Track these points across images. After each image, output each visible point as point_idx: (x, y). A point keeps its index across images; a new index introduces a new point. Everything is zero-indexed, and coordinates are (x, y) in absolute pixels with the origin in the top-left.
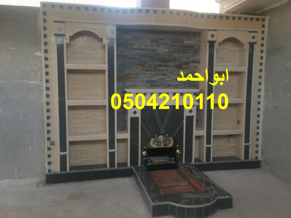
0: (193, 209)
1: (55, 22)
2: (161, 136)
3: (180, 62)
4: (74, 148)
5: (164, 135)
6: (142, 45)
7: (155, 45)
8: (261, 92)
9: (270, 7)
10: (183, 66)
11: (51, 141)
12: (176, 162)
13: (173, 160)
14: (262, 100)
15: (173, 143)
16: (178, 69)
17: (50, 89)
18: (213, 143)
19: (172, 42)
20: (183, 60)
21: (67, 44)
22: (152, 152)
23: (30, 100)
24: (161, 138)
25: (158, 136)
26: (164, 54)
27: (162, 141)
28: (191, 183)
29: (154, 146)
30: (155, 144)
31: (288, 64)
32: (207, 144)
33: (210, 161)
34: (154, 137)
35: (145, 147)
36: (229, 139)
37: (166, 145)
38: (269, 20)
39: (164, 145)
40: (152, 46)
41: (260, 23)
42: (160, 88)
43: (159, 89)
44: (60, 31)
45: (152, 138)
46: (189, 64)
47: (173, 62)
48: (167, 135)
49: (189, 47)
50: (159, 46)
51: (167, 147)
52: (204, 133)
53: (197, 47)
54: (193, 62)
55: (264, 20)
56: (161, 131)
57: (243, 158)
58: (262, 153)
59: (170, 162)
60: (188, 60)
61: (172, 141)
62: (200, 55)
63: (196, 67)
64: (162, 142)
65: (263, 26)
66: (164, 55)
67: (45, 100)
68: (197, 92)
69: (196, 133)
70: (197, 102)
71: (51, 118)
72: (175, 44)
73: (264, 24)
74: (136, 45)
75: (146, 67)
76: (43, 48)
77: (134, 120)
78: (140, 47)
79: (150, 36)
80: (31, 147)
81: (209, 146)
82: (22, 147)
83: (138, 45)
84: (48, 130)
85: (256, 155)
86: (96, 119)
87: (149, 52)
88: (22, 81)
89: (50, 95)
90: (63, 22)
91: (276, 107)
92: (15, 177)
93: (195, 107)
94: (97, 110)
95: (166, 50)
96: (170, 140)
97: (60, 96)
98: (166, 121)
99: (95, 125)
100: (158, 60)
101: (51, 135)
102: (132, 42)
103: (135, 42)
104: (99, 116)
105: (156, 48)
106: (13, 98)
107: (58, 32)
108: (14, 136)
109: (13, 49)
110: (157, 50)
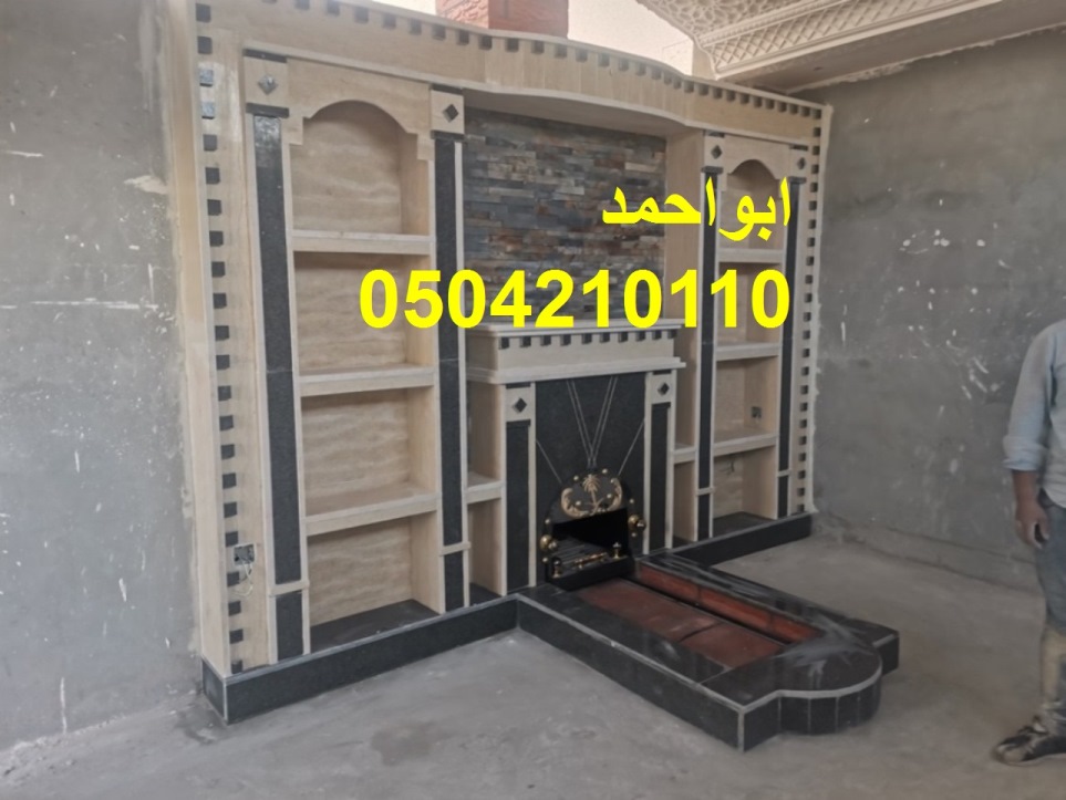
1: (248, 53)
2: (590, 476)
3: (614, 232)
4: (327, 553)
5: (597, 472)
6: (514, 170)
7: (549, 172)
8: (811, 323)
10: (626, 245)
11: (238, 546)
12: (625, 557)
13: (617, 551)
14: (813, 343)
15: (620, 496)
16: (612, 254)
17: (231, 332)
18: (715, 484)
19: (597, 163)
21: (293, 148)
22: (564, 530)
23: (115, 383)
24: (590, 482)
25: (581, 480)
26: (576, 204)
27: (596, 493)
28: (724, 614)
29: (574, 512)
30: (574, 506)
31: (907, 243)
32: (700, 486)
33: (706, 535)
34: (569, 483)
35: (547, 521)
36: (733, 466)
37: (607, 506)
38: (835, 116)
39: (601, 506)
40: (542, 172)
41: (811, 123)
44: (267, 93)
45: (564, 488)
46: (637, 237)
48: (605, 471)
49: (638, 184)
50: (559, 175)
51: (609, 509)
52: (694, 453)
53: (654, 184)
54: (649, 232)
55: (819, 114)
56: (589, 460)
57: (774, 515)
58: (817, 493)
59: (611, 560)
60: (635, 226)
61: (619, 489)
63: (655, 247)
64: (593, 496)
65: (818, 132)
66: (574, 207)
67: (214, 380)
69: (674, 454)
70: (678, 360)
71: (237, 449)
72: (602, 170)
73: (818, 126)
74: (494, 166)
75: (526, 246)
76: (201, 160)
77: (516, 431)
78: (508, 175)
79: (537, 140)
80: (125, 582)
81: (705, 491)
82: (85, 590)
83: (501, 170)
84: (229, 501)
85: (799, 501)
86: (375, 438)
87: (535, 194)
88: (76, 303)
89: (231, 359)
90: (281, 59)
91: (864, 364)
92: (62, 725)
93: (674, 373)
94: (380, 408)
95: (581, 191)
96: (614, 486)
97: (271, 361)
98: (601, 426)
99: (372, 464)
100: (560, 222)
101: (238, 523)
102: (482, 158)
103: (492, 159)
104: (384, 427)
105: (554, 181)
106: (39, 379)
107: (261, 99)
108: (46, 545)
109: (31, 158)
110: (557, 190)
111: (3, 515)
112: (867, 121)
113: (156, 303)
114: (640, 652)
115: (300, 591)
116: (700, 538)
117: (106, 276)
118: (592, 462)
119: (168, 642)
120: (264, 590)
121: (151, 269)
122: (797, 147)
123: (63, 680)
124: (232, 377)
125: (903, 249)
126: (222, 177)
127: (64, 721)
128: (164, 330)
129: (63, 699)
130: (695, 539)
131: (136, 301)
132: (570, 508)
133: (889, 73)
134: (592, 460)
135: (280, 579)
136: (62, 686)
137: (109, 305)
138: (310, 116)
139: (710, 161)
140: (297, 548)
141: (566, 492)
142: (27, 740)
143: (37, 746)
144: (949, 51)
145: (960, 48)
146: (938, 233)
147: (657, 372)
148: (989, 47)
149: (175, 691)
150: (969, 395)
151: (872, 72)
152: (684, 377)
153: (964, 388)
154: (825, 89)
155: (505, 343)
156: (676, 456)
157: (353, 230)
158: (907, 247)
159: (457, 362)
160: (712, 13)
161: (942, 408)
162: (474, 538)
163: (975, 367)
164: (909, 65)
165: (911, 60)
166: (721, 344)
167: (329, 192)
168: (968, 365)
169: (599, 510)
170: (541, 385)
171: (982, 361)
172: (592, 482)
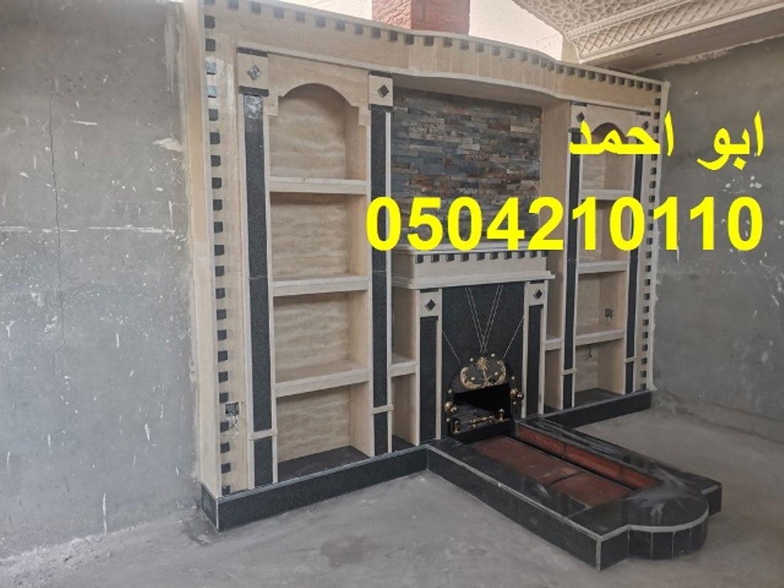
1: (242, 50)
2: (482, 358)
3: (502, 178)
5: (487, 355)
6: (428, 132)
7: (454, 133)
8: (652, 245)
10: (510, 187)
11: (228, 403)
12: (507, 419)
13: (501, 415)
14: (653, 262)
15: (505, 374)
16: (500, 194)
17: (225, 249)
18: (576, 367)
19: (490, 126)
20: (508, 172)
22: (462, 398)
23: (144, 284)
24: (482, 361)
25: (475, 361)
26: (473, 156)
27: (486, 371)
28: (584, 466)
29: (470, 385)
30: (470, 381)
31: (728, 185)
32: (566, 367)
33: (570, 405)
34: (468, 363)
35: (450, 391)
36: (590, 353)
37: (495, 381)
38: (672, 90)
39: (489, 381)
40: (449, 134)
44: (254, 79)
45: (463, 367)
46: (518, 181)
47: (491, 176)
48: (493, 355)
49: (520, 142)
50: (462, 136)
51: (496, 384)
52: (561, 343)
53: (532, 141)
54: (528, 178)
55: (659, 89)
56: (482, 346)
57: (623, 391)
58: (657, 375)
59: (497, 421)
60: (517, 173)
61: (504, 369)
63: (533, 188)
64: (484, 373)
65: (658, 102)
66: (472, 159)
67: (212, 283)
69: (546, 343)
70: (549, 272)
71: (228, 334)
72: (494, 132)
73: (658, 97)
74: (413, 129)
75: (436, 188)
76: (207, 127)
77: (428, 324)
78: (423, 136)
79: (445, 110)
80: (148, 427)
81: (568, 372)
82: (121, 432)
83: (418, 132)
84: (222, 370)
85: (642, 381)
86: (325, 327)
87: (443, 150)
88: (119, 228)
89: (225, 269)
90: (263, 54)
91: (694, 277)
92: (103, 527)
93: (546, 282)
94: (328, 305)
95: (477, 147)
96: (500, 366)
97: (253, 271)
98: (491, 322)
99: (322, 346)
100: (461, 170)
101: (228, 386)
102: (405, 124)
103: (412, 124)
104: (332, 319)
105: (457, 140)
106: (93, 282)
107: (249, 83)
108: (95, 399)
109: (90, 126)
110: (459, 147)
111: (66, 377)
112: (697, 93)
113: (174, 229)
114: (519, 491)
115: (271, 437)
116: (565, 407)
117: (140, 209)
119: (177, 471)
120: (245, 435)
121: (171, 205)
122: (642, 113)
123: (105, 495)
124: (226, 281)
125: (725, 190)
127: (105, 526)
128: (179, 248)
129: (104, 508)
130: (561, 407)
131: (160, 227)
132: (466, 382)
133: (714, 57)
134: (483, 344)
135: (257, 428)
136: (104, 500)
137: (142, 229)
138: (283, 95)
139: (574, 124)
140: (269, 406)
141: (464, 370)
142: (80, 537)
143: (86, 541)
144: (761, 40)
145: (771, 38)
146: (753, 178)
147: (533, 282)
149: (182, 506)
150: (777, 302)
151: (701, 56)
152: (554, 285)
153: (773, 297)
154: (664, 69)
155: (420, 259)
156: (547, 345)
157: (312, 176)
158: (728, 189)
159: (385, 273)
160: (578, 14)
161: (756, 312)
162: (395, 403)
163: (782, 281)
164: (730, 50)
165: (731, 48)
166: (582, 261)
167: (295, 149)
168: (777, 279)
169: (489, 385)
170: (444, 289)
172: (484, 363)
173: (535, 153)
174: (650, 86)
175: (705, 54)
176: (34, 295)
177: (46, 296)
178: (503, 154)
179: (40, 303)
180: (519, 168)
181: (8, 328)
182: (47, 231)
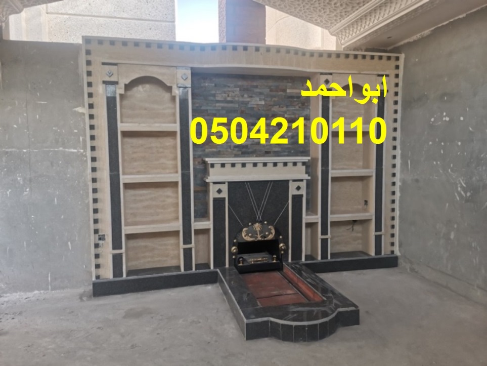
0: (304, 327)
1: (104, 64)
2: (257, 224)
4: (133, 243)
5: (261, 222)
6: (228, 96)
7: (246, 96)
8: (396, 160)
9: (406, 41)
11: (100, 234)
12: (279, 261)
13: (275, 258)
14: (397, 170)
15: (274, 234)
17: (97, 159)
18: (331, 233)
19: (271, 91)
20: (286, 116)
21: (122, 96)
22: (246, 248)
23: (68, 176)
24: (257, 226)
25: (252, 224)
26: (260, 108)
27: (259, 231)
28: (301, 290)
30: (248, 236)
31: (432, 120)
32: (322, 234)
33: (327, 258)
34: (247, 226)
35: (235, 241)
36: (353, 227)
37: (265, 237)
38: (405, 59)
40: (243, 96)
41: (393, 63)
42: (255, 156)
43: (253, 156)
44: (110, 77)
45: (244, 228)
48: (265, 222)
50: (251, 97)
51: (265, 239)
52: (318, 218)
55: (397, 59)
56: (257, 217)
57: (372, 253)
58: (400, 246)
59: (270, 261)
60: (293, 116)
61: (273, 231)
62: (309, 109)
63: (305, 125)
65: (397, 67)
66: (259, 110)
67: (91, 176)
68: (307, 161)
69: (306, 218)
70: (307, 175)
71: (99, 201)
72: (274, 93)
73: (398, 64)
74: (219, 95)
76: (87, 101)
77: (219, 202)
78: (225, 99)
79: (240, 83)
80: (71, 243)
81: (325, 237)
82: (57, 244)
83: (222, 96)
84: (96, 218)
85: (390, 248)
86: (164, 201)
87: (239, 105)
88: (56, 149)
89: (97, 169)
90: (115, 64)
91: (417, 181)
93: (305, 182)
94: (166, 189)
95: (262, 103)
96: (270, 229)
97: (111, 170)
98: (264, 202)
99: (162, 211)
100: (252, 116)
101: (99, 226)
102: (213, 92)
103: (218, 92)
105: (249, 99)
106: (45, 174)
107: (107, 79)
108: (45, 227)
109: (44, 104)
110: (250, 103)
111: (33, 216)
112: (417, 60)
113: (83, 149)
115: (122, 253)
116: (322, 258)
117: (66, 141)
118: (259, 218)
119: (84, 266)
120: (108, 251)
121: (81, 138)
122: (381, 76)
123: (50, 273)
124: (97, 175)
125: (431, 123)
126: (95, 106)
127: (50, 287)
128: (85, 159)
129: (49, 279)
130: (319, 258)
131: (76, 149)
132: (246, 237)
133: (425, 36)
134: (259, 216)
135: (114, 248)
136: (49, 275)
137: (67, 150)
138: (127, 83)
140: (121, 237)
141: (245, 229)
142: (38, 290)
143: (41, 293)
146: (445, 114)
147: (294, 181)
148: (464, 17)
150: (458, 198)
151: (418, 36)
152: (310, 185)
153: (456, 194)
155: (212, 165)
156: (306, 219)
158: (433, 122)
159: (189, 173)
160: (324, 20)
161: (447, 205)
163: (461, 183)
164: (432, 31)
165: (433, 28)
166: (333, 169)
168: (458, 182)
169: (260, 239)
170: (230, 183)
171: (463, 180)
172: (258, 226)
173: (306, 104)
174: (389, 58)
175: (420, 34)
176: (19, 179)
177: (24, 179)
178: (281, 106)
179: (21, 182)
180: (294, 114)
181: (8, 193)
182: (25, 151)
